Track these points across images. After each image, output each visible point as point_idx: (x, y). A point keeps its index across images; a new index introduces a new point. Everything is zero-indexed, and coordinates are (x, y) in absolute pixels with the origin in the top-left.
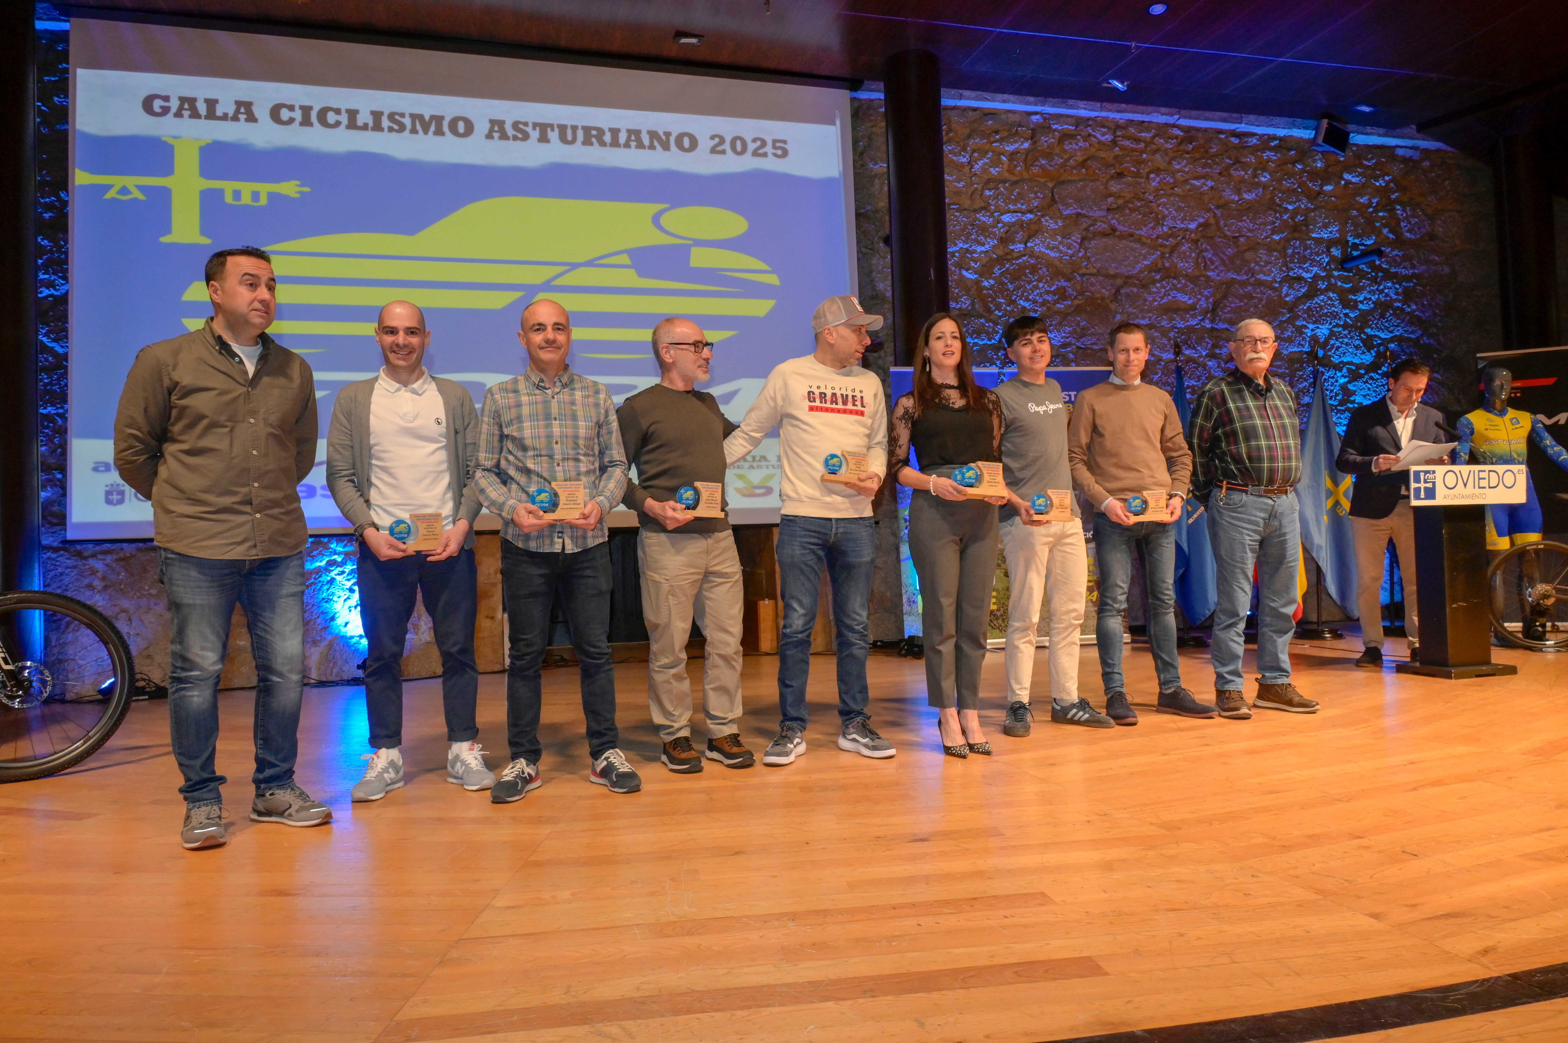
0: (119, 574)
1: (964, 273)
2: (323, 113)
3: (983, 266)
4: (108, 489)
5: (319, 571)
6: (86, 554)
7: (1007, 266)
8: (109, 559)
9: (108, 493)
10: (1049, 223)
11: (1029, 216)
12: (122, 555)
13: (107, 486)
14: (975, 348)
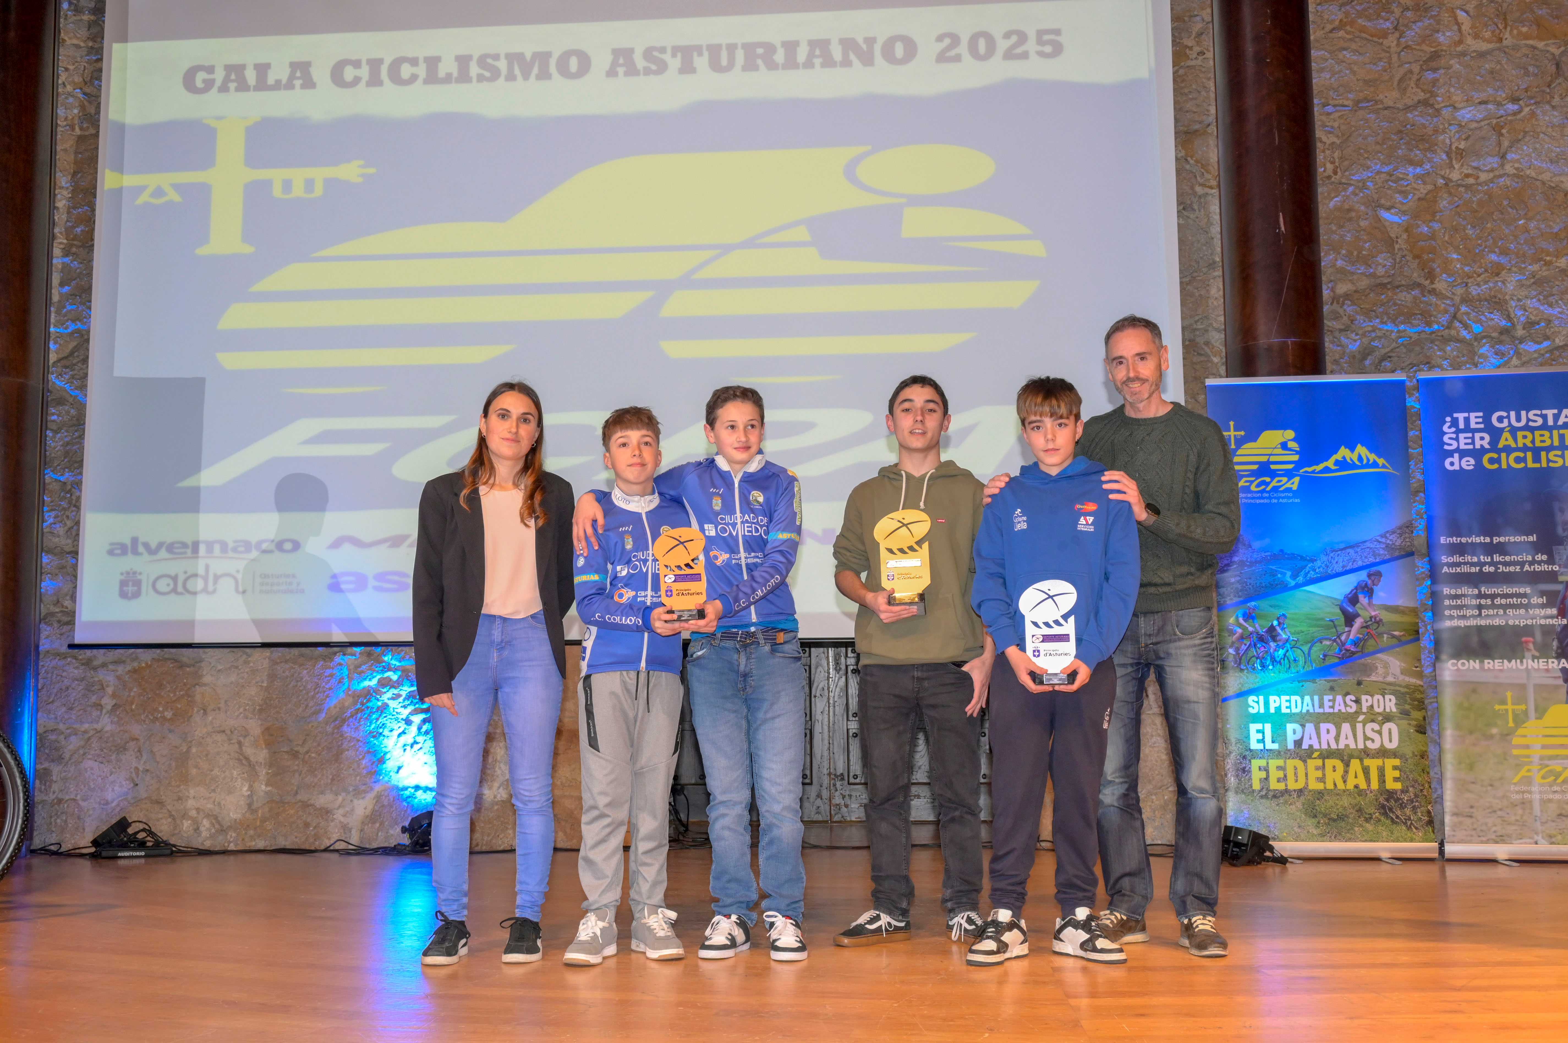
0: (131, 690)
1: (1385, 215)
2: (397, 64)
3: (1419, 199)
4: (122, 577)
5: (369, 693)
6: (96, 663)
7: (1467, 196)
8: (121, 670)
9: (123, 584)
10: (1548, 116)
11: (1512, 107)
12: (136, 664)
13: (122, 574)
14: (1400, 341)
